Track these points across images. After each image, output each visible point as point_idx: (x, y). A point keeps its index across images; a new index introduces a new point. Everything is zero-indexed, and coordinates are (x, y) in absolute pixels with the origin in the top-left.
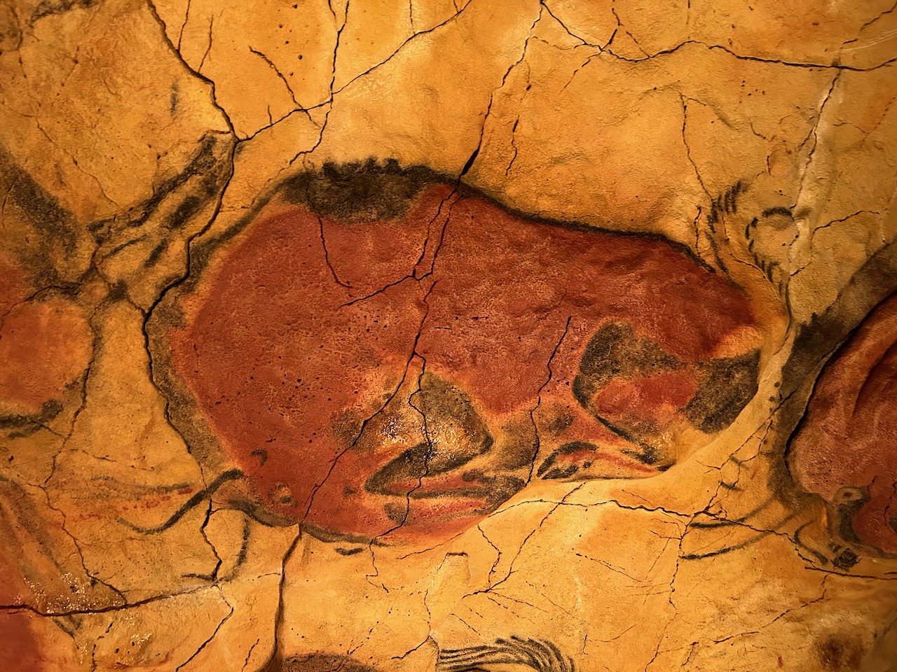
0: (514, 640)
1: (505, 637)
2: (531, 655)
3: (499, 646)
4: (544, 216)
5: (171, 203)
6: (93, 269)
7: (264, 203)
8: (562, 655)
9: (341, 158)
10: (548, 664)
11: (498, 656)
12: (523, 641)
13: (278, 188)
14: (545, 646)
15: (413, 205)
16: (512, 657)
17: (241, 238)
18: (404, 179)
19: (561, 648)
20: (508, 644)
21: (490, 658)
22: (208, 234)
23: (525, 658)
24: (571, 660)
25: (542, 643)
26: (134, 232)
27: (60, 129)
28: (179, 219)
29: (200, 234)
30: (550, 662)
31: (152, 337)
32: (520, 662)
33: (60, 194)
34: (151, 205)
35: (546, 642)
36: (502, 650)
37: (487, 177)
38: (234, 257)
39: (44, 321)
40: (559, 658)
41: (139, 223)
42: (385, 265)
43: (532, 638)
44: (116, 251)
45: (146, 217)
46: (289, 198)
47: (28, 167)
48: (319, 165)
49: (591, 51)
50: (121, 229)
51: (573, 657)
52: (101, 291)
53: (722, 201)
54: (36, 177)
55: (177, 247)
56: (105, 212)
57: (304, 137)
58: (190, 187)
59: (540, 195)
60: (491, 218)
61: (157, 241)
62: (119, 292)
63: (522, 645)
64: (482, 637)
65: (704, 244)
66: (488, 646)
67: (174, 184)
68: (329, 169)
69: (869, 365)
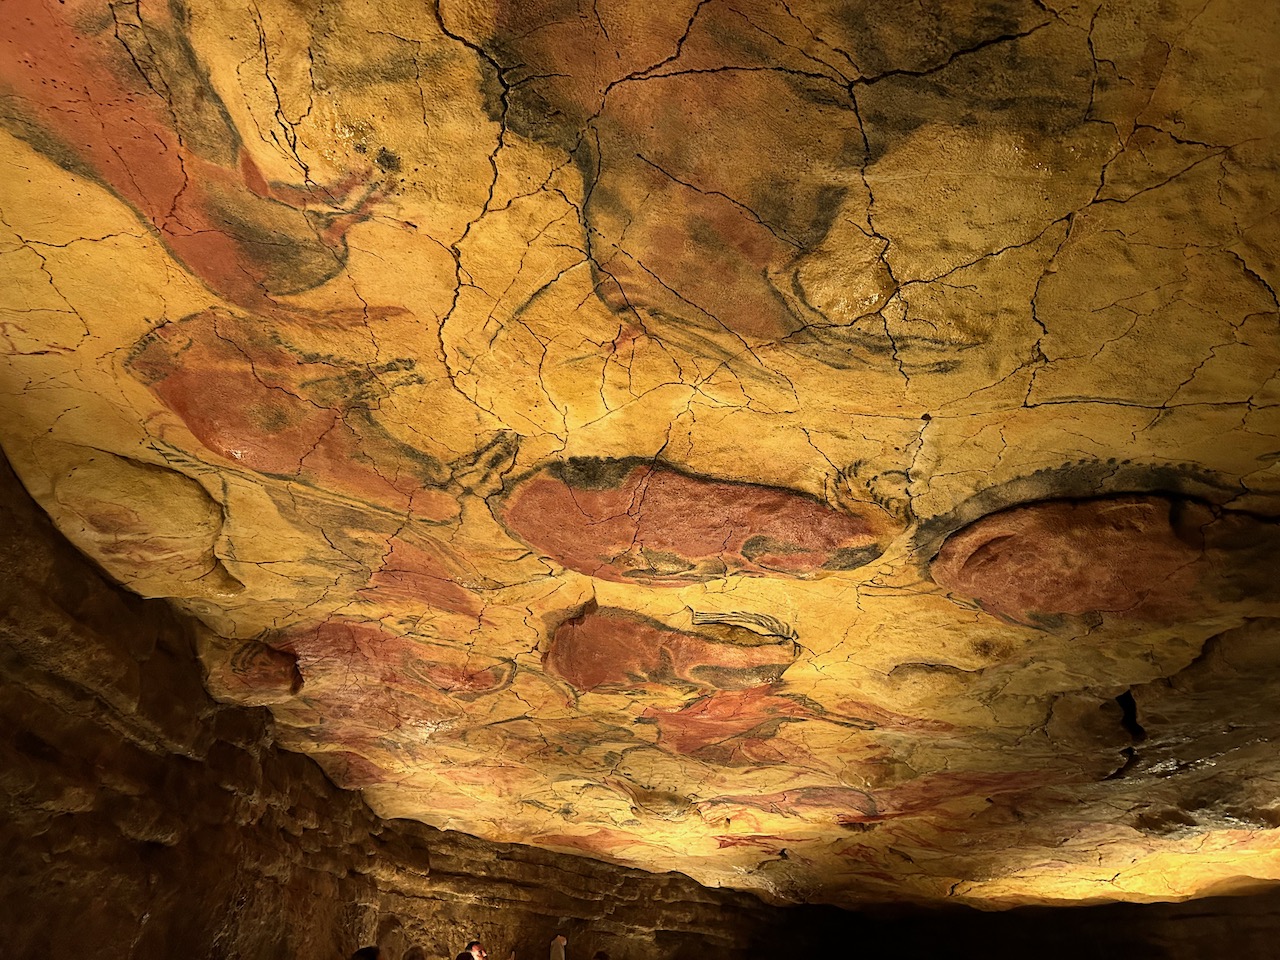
0: (744, 613)
1: (738, 612)
2: (757, 620)
3: (734, 614)
4: (714, 477)
5: (486, 456)
6: (452, 478)
7: (538, 469)
8: (780, 622)
9: (578, 455)
10: (770, 625)
11: (734, 618)
12: (749, 613)
13: (545, 466)
15: (624, 482)
16: (742, 619)
17: (529, 482)
18: (618, 465)
19: (779, 619)
20: (740, 614)
21: (729, 619)
22: (510, 474)
23: (752, 621)
25: (764, 616)
26: (470, 468)
27: (420, 427)
28: (495, 462)
29: (507, 472)
30: (772, 625)
31: (491, 506)
33: (428, 451)
34: (478, 455)
35: (768, 616)
36: (737, 617)
37: (674, 457)
38: (527, 492)
39: (433, 496)
40: (777, 622)
41: (472, 464)
42: (611, 508)
43: (758, 613)
44: (463, 475)
45: (475, 462)
46: (550, 473)
47: (408, 443)
48: (566, 458)
49: (734, 409)
50: (463, 466)
51: (788, 623)
52: (460, 491)
53: (847, 470)
54: (413, 446)
55: (495, 477)
56: (453, 457)
57: (556, 446)
58: (497, 449)
59: (711, 466)
60: (676, 482)
61: (484, 473)
62: (468, 491)
64: (722, 610)
65: (830, 493)
66: (727, 613)
67: (487, 448)
68: (573, 460)
69: (979, 543)
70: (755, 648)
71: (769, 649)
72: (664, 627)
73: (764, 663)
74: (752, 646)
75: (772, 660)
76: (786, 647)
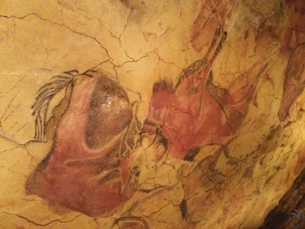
0: (34, 107)
1: (32, 111)
2: (45, 99)
3: (36, 114)
8: (49, 82)
10: (52, 90)
11: (42, 115)
12: (36, 103)
14: (42, 91)
16: (44, 108)
19: (45, 83)
20: (36, 110)
21: (43, 118)
23: (47, 101)
24: (54, 77)
25: (39, 93)
30: (52, 88)
32: (48, 104)
35: (39, 90)
36: (39, 112)
43: (35, 97)
51: (52, 76)
63: (38, 103)
64: (30, 122)
66: (35, 119)
70: (70, 105)
71: (75, 95)
72: (45, 162)
73: (88, 101)
74: (68, 107)
75: (86, 95)
76: (78, 82)
